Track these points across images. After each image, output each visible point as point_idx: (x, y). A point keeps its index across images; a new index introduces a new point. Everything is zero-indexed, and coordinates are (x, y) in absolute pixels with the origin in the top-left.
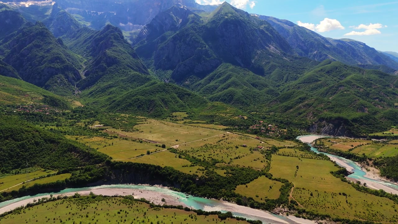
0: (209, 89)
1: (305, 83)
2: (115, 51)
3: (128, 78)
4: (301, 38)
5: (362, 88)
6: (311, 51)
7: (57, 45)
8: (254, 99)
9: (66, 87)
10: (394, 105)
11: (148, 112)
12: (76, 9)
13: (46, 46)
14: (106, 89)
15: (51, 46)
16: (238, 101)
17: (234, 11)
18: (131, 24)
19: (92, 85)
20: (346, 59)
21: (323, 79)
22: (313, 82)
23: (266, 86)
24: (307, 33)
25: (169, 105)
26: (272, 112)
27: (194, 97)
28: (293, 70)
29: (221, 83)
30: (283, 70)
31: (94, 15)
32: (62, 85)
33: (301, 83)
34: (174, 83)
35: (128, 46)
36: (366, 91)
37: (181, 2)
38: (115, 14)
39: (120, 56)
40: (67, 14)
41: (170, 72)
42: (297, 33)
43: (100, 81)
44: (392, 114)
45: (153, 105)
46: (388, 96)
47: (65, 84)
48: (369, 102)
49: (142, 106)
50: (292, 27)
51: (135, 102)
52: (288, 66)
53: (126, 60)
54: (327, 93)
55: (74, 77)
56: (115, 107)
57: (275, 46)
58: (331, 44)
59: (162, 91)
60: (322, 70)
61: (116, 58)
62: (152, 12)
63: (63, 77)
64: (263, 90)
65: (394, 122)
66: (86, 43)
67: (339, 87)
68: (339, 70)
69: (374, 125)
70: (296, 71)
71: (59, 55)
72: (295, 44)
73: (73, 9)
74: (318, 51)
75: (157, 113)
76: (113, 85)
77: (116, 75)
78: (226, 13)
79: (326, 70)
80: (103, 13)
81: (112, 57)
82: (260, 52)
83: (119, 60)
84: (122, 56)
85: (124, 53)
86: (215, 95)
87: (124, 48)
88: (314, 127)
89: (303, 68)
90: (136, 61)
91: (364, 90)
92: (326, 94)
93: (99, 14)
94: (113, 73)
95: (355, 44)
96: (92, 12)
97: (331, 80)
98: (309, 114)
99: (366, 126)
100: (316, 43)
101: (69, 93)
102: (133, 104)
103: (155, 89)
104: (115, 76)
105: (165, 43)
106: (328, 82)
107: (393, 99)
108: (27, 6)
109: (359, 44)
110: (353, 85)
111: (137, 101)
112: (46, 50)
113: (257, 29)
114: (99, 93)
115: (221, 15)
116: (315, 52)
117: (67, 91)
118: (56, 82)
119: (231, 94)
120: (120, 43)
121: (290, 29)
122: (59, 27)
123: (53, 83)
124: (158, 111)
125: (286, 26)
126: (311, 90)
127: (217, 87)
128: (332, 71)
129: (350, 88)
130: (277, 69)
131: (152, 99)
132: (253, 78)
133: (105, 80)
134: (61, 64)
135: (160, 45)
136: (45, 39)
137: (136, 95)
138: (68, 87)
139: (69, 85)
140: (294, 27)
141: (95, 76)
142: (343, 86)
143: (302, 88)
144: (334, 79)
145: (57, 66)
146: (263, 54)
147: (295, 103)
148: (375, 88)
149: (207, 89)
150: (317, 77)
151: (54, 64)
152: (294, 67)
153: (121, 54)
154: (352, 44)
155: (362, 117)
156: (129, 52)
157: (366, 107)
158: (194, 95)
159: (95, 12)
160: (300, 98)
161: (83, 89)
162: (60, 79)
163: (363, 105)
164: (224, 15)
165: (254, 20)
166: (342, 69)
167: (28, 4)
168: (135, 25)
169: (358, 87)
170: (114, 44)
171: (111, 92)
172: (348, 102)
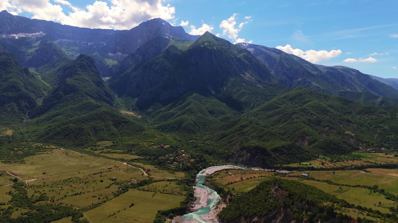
0: (164, 116)
1: (264, 110)
2: (76, 79)
3: (78, 106)
4: (287, 65)
5: (315, 115)
6: (297, 78)
7: (18, 74)
8: (203, 127)
9: (15, 116)
10: (344, 133)
11: (73, 141)
12: (67, 40)
13: (6, 75)
14: (53, 117)
15: (11, 75)
16: (185, 128)
17: (213, 40)
18: (120, 54)
19: (44, 113)
20: (332, 86)
21: (284, 106)
22: (272, 109)
23: (224, 114)
24: (294, 61)
25: (99, 134)
26: (209, 140)
27: (132, 125)
28: (262, 97)
29: (180, 110)
30: (252, 98)
31: (84, 46)
32: (11, 114)
33: (260, 111)
34: (137, 110)
35: (94, 75)
36: (318, 118)
37: (169, 32)
38: (105, 44)
39: (81, 84)
40: (52, 45)
41: (136, 100)
42: (283, 61)
43: (52, 110)
44: (326, 143)
45: (80, 134)
46: (342, 124)
47: (15, 113)
48: (316, 130)
49: (70, 134)
50: (280, 55)
51: (63, 131)
52: (258, 93)
53: (86, 88)
54: (280, 120)
55: (28, 105)
56: (44, 135)
57: (251, 73)
58: (321, 72)
59: (98, 119)
60: (285, 97)
61: (76, 86)
62: (140, 42)
63: (15, 105)
64: (219, 118)
65: (326, 152)
66: (59, 72)
67: (293, 114)
68: (302, 97)
69: (295, 155)
70: (265, 98)
71: (16, 83)
72: (281, 71)
73: (64, 40)
74: (303, 78)
75: (81, 142)
76: (61, 113)
77: (71, 103)
78: (203, 42)
79: (289, 97)
80: (93, 43)
81: (72, 85)
82: (234, 79)
83: (78, 88)
84: (83, 85)
85: (87, 81)
86: (166, 123)
87: (89, 76)
88: (234, 157)
89: (274, 95)
90: (97, 89)
91: (317, 117)
92: (279, 122)
93: (89, 45)
94: (68, 101)
95: (348, 71)
96: (82, 43)
97: (292, 107)
98: (237, 142)
99: (286, 156)
100: (301, 70)
101: (16, 121)
102: (61, 132)
103: (90, 117)
104: (69, 104)
105: (138, 71)
106: (287, 109)
107: (346, 126)
108: (17, 38)
109: (351, 71)
110: (308, 112)
111: (66, 130)
112: (4, 79)
113: (233, 57)
114: (44, 121)
115: (198, 43)
116: (300, 79)
117: (14, 120)
118: (6, 110)
119: (181, 122)
120: (86, 71)
121: (277, 57)
122: (42, 57)
123: (2, 112)
124: (83, 140)
125: (273, 54)
126: (267, 118)
127: (174, 114)
128: (295, 98)
129: (303, 115)
130: (246, 96)
131: (83, 127)
132: (213, 105)
133: (58, 108)
134: (16, 93)
135: (133, 74)
136: (7, 68)
137: (68, 123)
138: (17, 115)
139: (19, 113)
140: (281, 55)
141: (48, 104)
142: (297, 113)
143: (260, 115)
144: (295, 106)
145: (11, 94)
146: (236, 81)
147: (234, 131)
148: (330, 116)
149: (163, 117)
150: (278, 104)
151: (7, 92)
152: (263, 94)
153: (83, 82)
154: (344, 71)
155: (285, 146)
156: (94, 80)
157: (307, 135)
158: (132, 123)
159: (85, 42)
160: (241, 126)
161: (33, 117)
162: (11, 107)
163: (304, 133)
164: (200, 44)
165: (235, 48)
166: (306, 96)
167: (19, 36)
168: (124, 55)
169: (312, 114)
170: (78, 72)
171: (55, 120)
172: (294, 130)
